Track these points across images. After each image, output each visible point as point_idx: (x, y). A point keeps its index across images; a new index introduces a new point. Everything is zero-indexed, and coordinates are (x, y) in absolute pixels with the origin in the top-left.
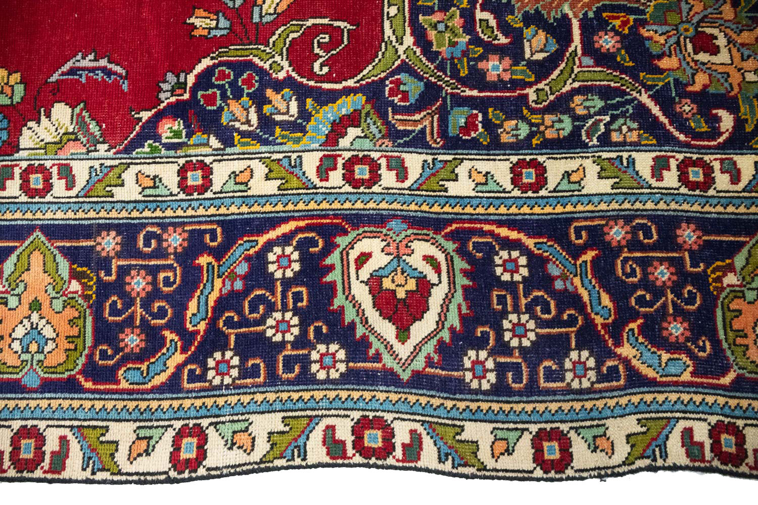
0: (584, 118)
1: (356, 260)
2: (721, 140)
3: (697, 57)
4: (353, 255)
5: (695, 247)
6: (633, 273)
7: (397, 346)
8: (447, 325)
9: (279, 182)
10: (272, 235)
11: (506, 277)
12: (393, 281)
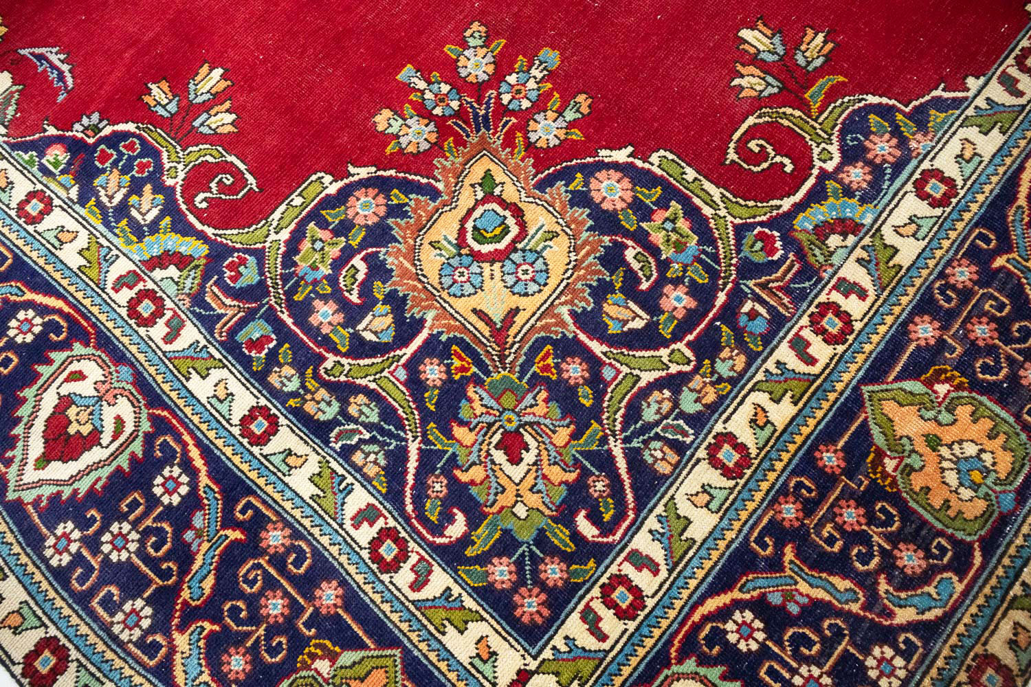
0: (350, 419)
1: (72, 373)
2: (439, 540)
3: (493, 451)
4: (75, 366)
5: (324, 611)
6: (252, 583)
7: (30, 467)
8: (75, 486)
9: (84, 262)
10: (40, 299)
11: (158, 491)
12: (78, 414)
